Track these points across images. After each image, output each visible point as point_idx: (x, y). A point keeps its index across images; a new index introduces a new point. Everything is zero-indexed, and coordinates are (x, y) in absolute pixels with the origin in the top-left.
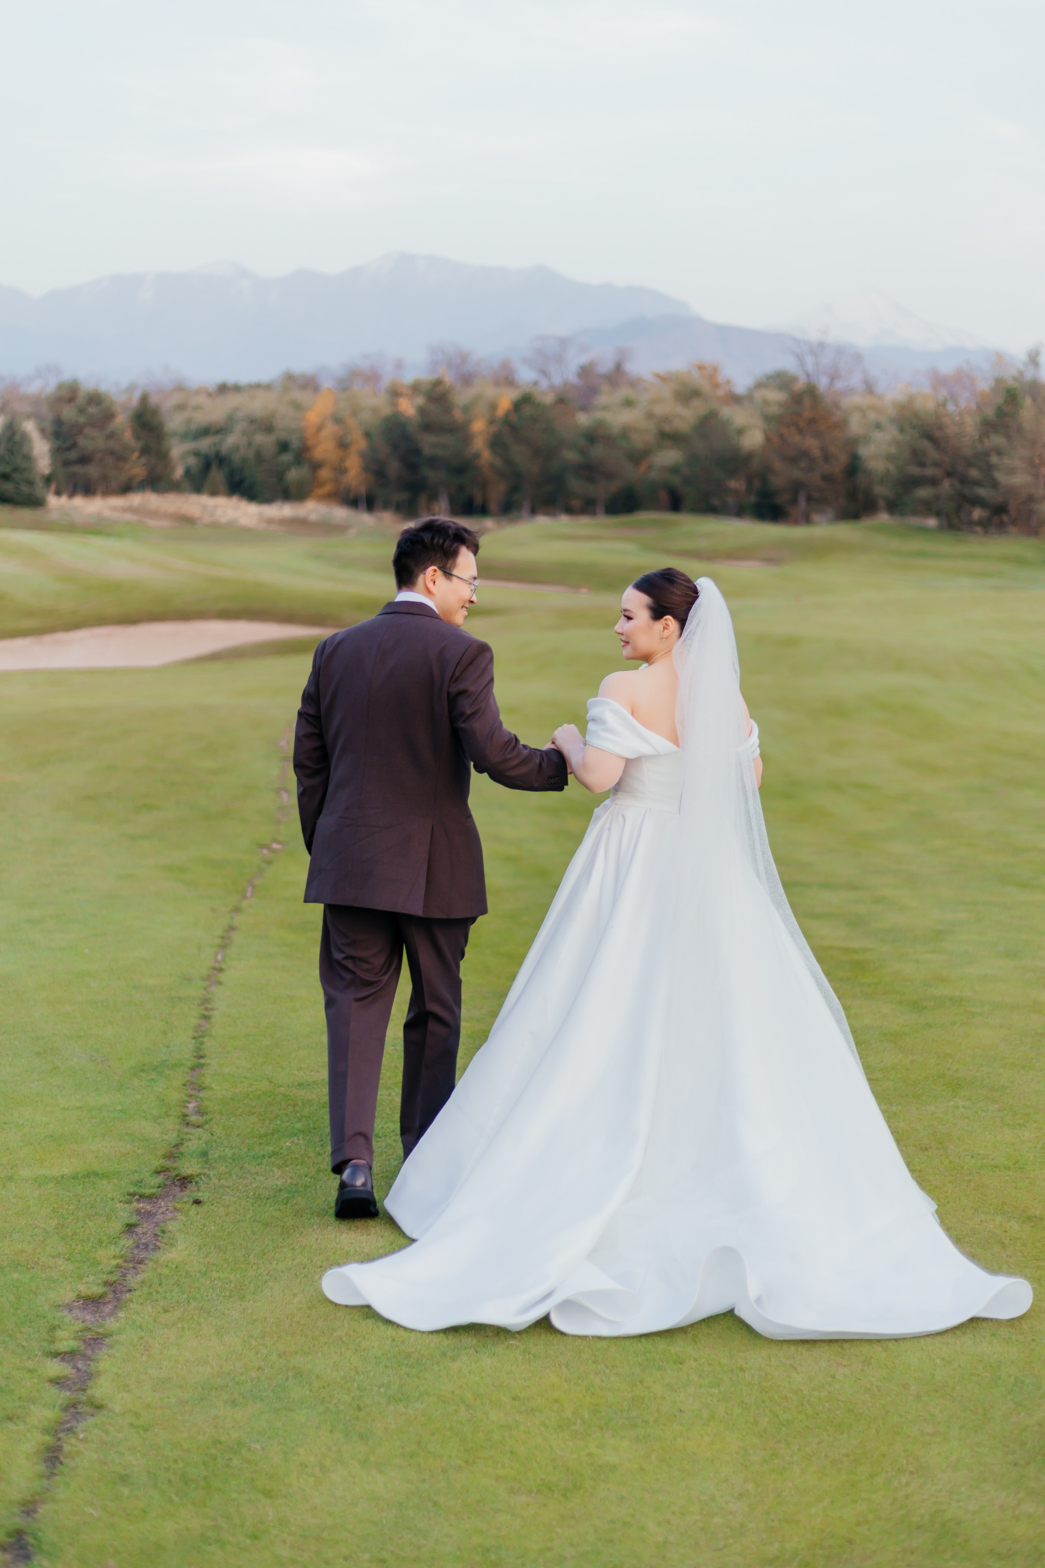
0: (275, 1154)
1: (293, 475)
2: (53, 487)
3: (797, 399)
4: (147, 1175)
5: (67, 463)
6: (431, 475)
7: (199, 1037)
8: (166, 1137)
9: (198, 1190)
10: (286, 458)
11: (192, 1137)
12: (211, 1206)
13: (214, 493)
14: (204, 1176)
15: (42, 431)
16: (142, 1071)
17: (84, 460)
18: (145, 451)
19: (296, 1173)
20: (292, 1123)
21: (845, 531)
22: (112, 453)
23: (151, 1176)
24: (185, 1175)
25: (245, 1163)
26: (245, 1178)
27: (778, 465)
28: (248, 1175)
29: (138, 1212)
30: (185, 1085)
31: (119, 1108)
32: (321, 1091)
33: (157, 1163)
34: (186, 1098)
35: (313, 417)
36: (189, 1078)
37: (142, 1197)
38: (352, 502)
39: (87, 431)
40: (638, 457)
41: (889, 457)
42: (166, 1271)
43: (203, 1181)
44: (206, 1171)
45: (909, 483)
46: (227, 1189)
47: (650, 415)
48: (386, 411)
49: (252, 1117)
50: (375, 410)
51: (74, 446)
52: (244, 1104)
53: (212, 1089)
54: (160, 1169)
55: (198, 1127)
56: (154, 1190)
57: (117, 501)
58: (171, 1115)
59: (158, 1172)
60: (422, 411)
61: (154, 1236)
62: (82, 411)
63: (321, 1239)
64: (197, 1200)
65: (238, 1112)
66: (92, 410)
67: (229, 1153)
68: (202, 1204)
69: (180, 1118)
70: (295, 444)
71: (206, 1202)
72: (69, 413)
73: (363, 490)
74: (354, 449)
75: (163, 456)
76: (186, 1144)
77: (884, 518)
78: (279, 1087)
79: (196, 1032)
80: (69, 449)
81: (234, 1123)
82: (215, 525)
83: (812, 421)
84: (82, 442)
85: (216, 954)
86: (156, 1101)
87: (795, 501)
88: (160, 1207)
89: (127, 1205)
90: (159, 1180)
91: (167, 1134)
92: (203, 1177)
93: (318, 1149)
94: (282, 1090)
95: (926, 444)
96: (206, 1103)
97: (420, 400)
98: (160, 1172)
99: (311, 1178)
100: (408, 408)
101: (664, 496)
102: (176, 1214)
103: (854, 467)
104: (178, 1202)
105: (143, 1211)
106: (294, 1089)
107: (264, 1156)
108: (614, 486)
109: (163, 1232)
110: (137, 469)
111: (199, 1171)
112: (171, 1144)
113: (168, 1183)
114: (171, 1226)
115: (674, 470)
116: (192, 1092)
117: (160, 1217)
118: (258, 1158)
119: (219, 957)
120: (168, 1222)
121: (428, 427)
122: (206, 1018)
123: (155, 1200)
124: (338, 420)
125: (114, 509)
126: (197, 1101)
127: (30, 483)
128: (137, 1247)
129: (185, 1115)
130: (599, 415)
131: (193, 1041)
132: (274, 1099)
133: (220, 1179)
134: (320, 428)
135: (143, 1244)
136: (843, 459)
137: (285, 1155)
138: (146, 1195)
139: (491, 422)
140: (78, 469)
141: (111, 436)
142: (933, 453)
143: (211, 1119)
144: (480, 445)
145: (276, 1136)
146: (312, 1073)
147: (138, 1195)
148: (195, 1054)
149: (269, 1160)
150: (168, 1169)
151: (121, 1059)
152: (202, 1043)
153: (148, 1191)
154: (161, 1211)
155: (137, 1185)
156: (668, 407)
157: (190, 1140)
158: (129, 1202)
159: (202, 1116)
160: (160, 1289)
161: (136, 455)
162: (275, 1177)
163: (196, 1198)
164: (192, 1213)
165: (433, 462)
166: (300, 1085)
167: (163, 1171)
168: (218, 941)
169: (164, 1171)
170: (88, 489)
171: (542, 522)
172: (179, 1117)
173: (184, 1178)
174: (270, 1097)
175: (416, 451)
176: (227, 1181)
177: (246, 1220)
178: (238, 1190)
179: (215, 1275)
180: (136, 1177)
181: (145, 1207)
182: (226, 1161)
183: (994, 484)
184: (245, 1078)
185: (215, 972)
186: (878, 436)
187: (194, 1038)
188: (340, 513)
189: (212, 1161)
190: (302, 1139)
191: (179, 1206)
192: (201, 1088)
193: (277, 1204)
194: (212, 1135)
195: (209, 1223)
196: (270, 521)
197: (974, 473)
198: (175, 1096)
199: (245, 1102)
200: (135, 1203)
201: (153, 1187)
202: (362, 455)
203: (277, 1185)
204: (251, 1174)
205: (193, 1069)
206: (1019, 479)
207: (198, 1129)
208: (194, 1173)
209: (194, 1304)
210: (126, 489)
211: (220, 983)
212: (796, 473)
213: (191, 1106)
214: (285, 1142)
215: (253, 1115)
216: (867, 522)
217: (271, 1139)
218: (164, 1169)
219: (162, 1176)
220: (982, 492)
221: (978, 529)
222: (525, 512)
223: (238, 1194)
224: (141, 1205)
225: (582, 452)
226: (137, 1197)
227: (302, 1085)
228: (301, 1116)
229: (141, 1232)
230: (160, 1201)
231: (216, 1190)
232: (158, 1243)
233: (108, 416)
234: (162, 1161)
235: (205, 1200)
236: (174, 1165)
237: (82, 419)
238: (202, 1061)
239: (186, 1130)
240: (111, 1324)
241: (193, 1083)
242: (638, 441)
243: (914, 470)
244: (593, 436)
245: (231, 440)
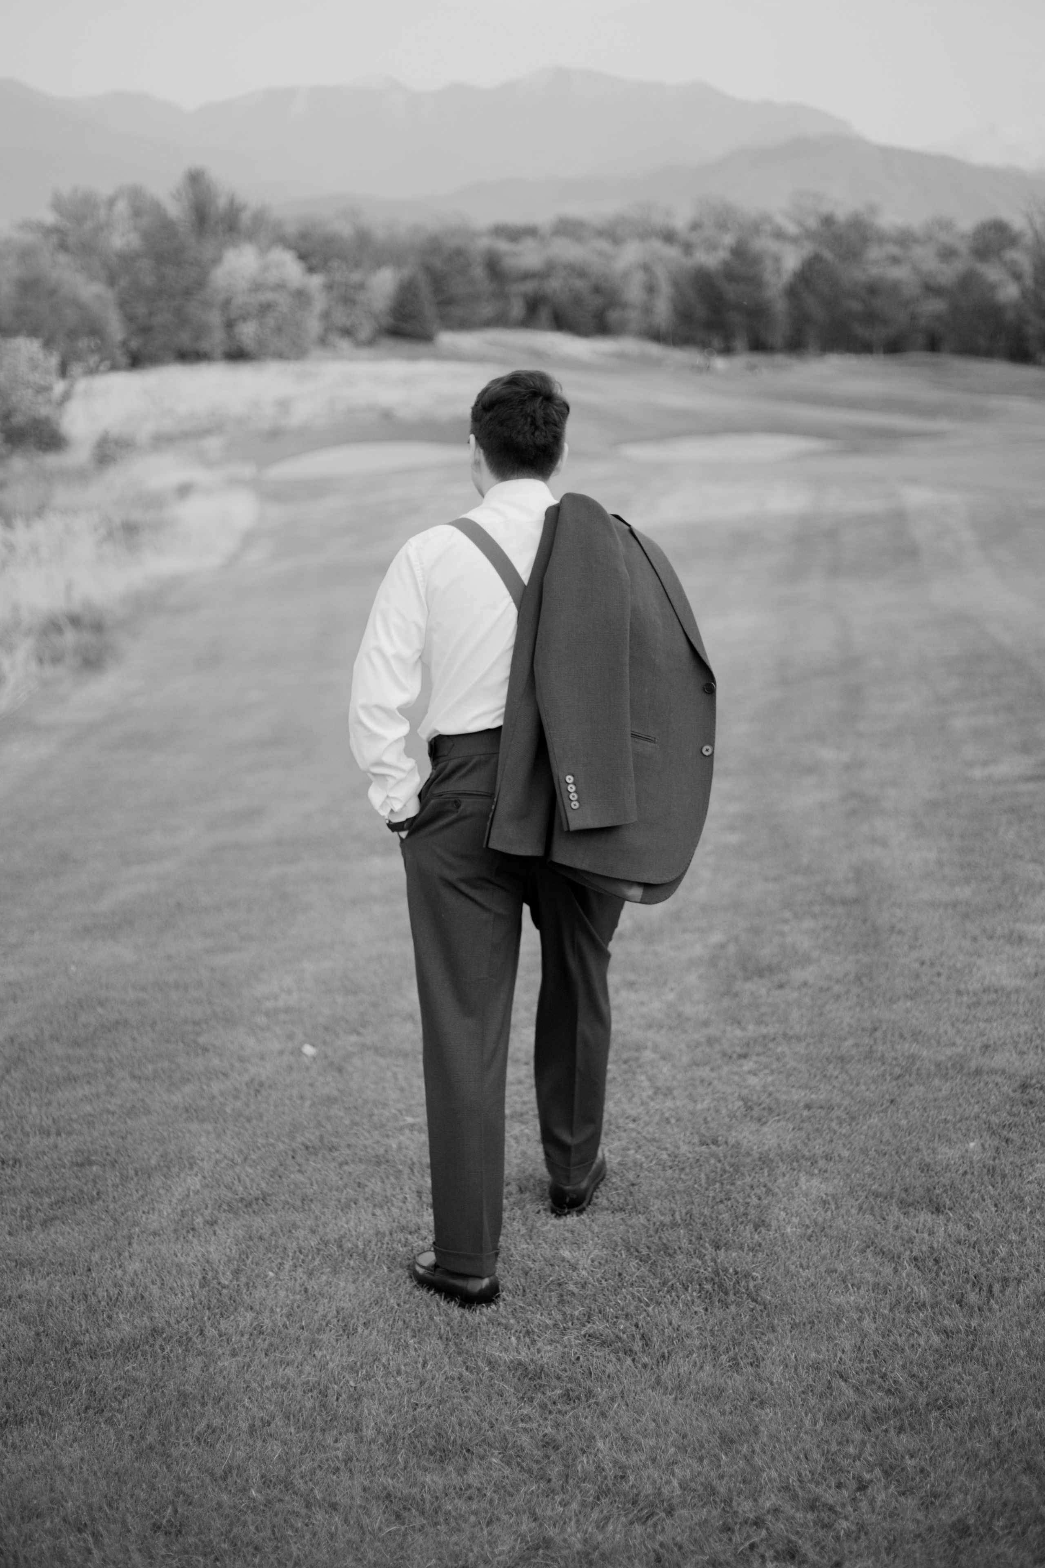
2: (437, 325)
10: (602, 300)
13: (546, 329)
17: (453, 302)
18: (495, 293)
22: (470, 295)
27: (1032, 317)
35: (620, 266)
38: (661, 339)
39: (452, 277)
40: (907, 305)
47: (916, 270)
50: (673, 260)
60: (726, 264)
62: (448, 261)
66: (455, 260)
70: (606, 287)
72: (437, 263)
73: (670, 329)
74: (661, 294)
75: (507, 298)
84: (448, 286)
97: (725, 255)
100: (710, 260)
101: (924, 340)
108: (890, 332)
110: (487, 310)
115: (938, 317)
121: (731, 278)
124: (646, 269)
127: (424, 320)
134: (626, 275)
141: (469, 282)
144: (771, 293)
161: (488, 298)
165: (735, 307)
171: (835, 360)
202: (670, 299)
222: (814, 351)
225: (865, 302)
233: (467, 266)
237: (449, 268)
242: (907, 292)
244: (873, 289)
245: (554, 285)
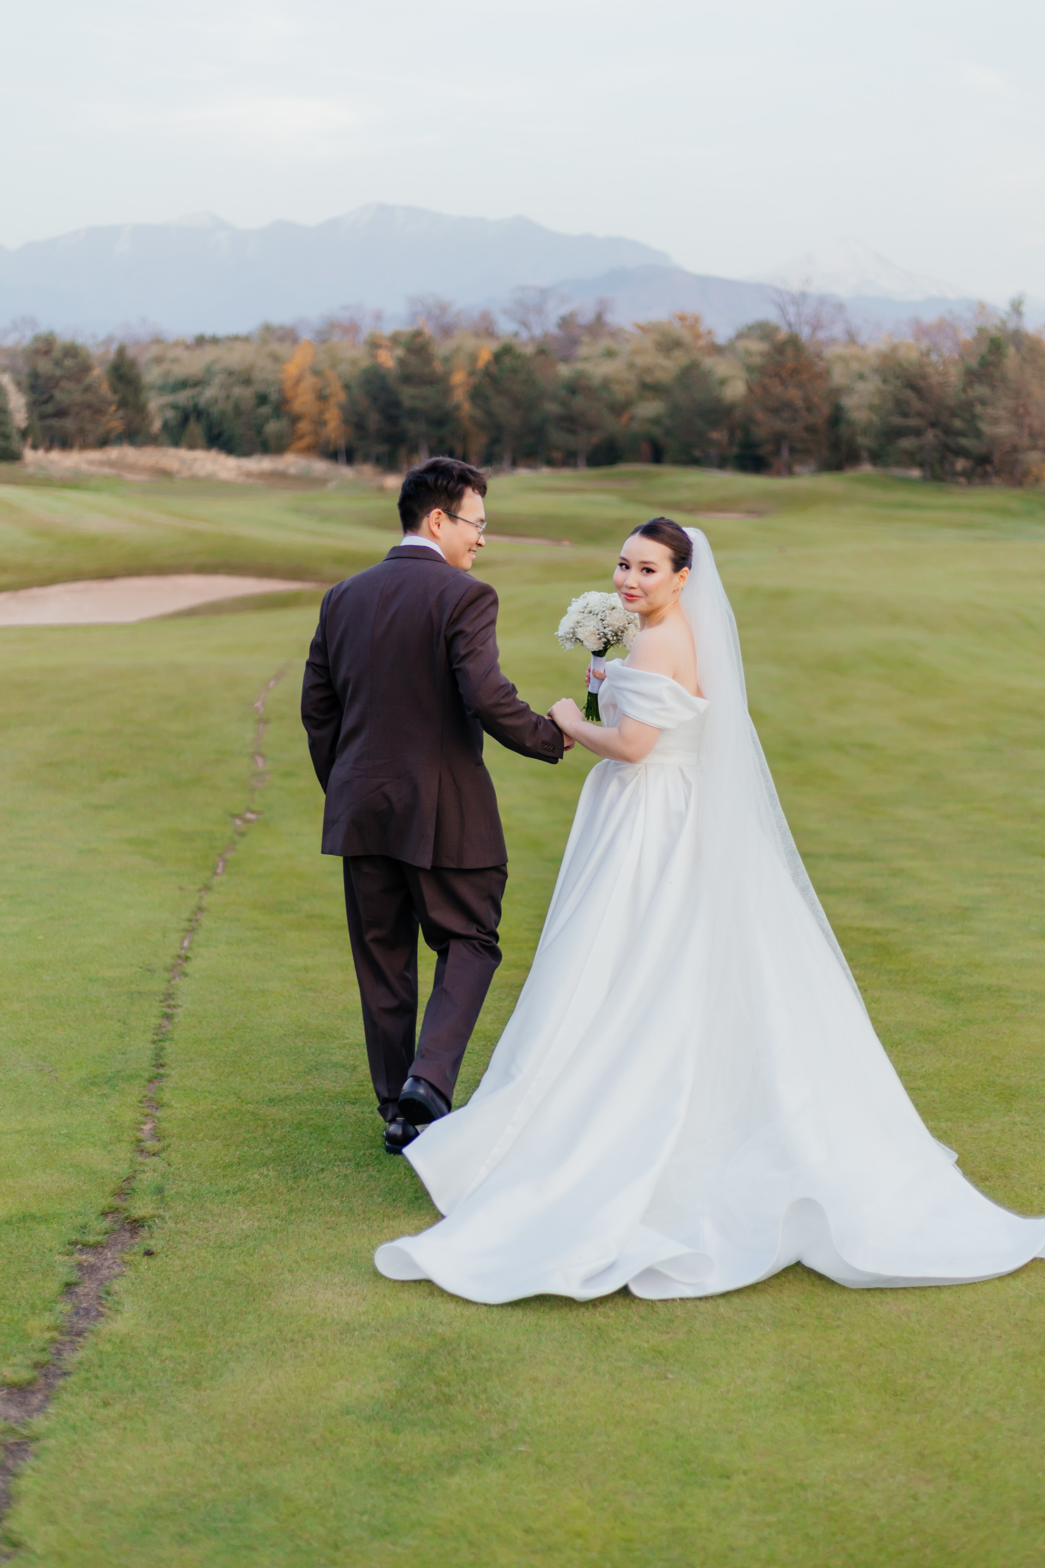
0: (241, 1189)
1: (272, 427)
2: (30, 441)
3: (780, 349)
4: (93, 1217)
5: (43, 417)
6: (413, 428)
7: (160, 1041)
8: (116, 1169)
9: (151, 1237)
10: (265, 410)
11: (146, 1168)
12: (165, 1258)
13: (192, 447)
14: (158, 1218)
15: (19, 384)
16: (94, 1084)
17: (61, 413)
18: (123, 404)
19: (264, 1214)
20: (261, 1149)
21: (828, 482)
22: (89, 406)
23: (97, 1219)
24: (136, 1216)
25: (206, 1201)
26: (205, 1221)
27: (760, 416)
28: (209, 1217)
29: (80, 1266)
30: (141, 1102)
31: (65, 1131)
32: (295, 1108)
33: (105, 1202)
34: (141, 1119)
35: (292, 369)
36: (146, 1093)
37: (86, 1247)
38: (332, 455)
39: (64, 384)
40: (619, 408)
41: (872, 408)
42: (108, 1347)
43: (157, 1225)
44: (161, 1212)
45: (892, 434)
46: (184, 1236)
47: (631, 366)
48: (365, 363)
49: (215, 1142)
50: (354, 362)
51: (51, 398)
52: (207, 1126)
53: (172, 1106)
54: (107, 1210)
55: (154, 1155)
56: (99, 1238)
57: (95, 455)
58: (122, 1141)
59: (105, 1214)
60: (401, 362)
61: (97, 1298)
62: (58, 363)
63: (293, 1302)
64: (149, 1251)
65: (200, 1136)
66: (68, 362)
67: (187, 1188)
68: (153, 1256)
69: (134, 1144)
70: (274, 397)
71: (159, 1253)
72: (44, 366)
73: (342, 443)
74: (333, 401)
75: (141, 409)
76: (139, 1177)
77: (867, 469)
78: (247, 1104)
79: (157, 1034)
80: (46, 402)
81: (195, 1149)
82: (194, 478)
83: (795, 372)
84: (58, 395)
85: (183, 939)
86: (107, 1122)
87: (777, 452)
88: (106, 1259)
89: (67, 1257)
90: (106, 1224)
91: (117, 1165)
92: (157, 1221)
93: (290, 1182)
94: (250, 1107)
95: (909, 394)
96: (165, 1125)
97: (400, 352)
98: (108, 1213)
99: (282, 1221)
100: (388, 359)
101: (645, 448)
102: (124, 1269)
103: (837, 417)
104: (127, 1253)
105: (86, 1264)
106: (264, 1106)
107: (228, 1192)
108: (595, 439)
109: (108, 1293)
110: (114, 422)
111: (152, 1212)
112: (121, 1178)
113: (116, 1227)
114: (118, 1286)
115: (656, 421)
116: (147, 1111)
117: (105, 1272)
118: (221, 1194)
119: (186, 944)
120: (114, 1280)
121: (407, 379)
122: (168, 1017)
123: (100, 1250)
124: (317, 372)
125: (91, 463)
126: (154, 1122)
127: (6, 437)
128: (77, 1313)
129: (140, 1141)
130: (580, 366)
131: (153, 1046)
132: (241, 1120)
133: (176, 1223)
134: (298, 381)
135: (84, 1309)
136: (826, 410)
137: (252, 1191)
138: (90, 1243)
139: (472, 373)
140: (54, 422)
141: (88, 389)
142: (916, 404)
143: (169, 1146)
144: (460, 396)
145: (243, 1166)
146: (285, 1086)
147: (81, 1244)
148: (154, 1063)
149: (234, 1197)
150: (117, 1209)
151: (71, 1069)
152: (162, 1049)
153: (92, 1239)
154: (106, 1264)
155: (80, 1231)
156: (651, 359)
157: (144, 1172)
158: (69, 1254)
159: (159, 1141)
160: (100, 1373)
161: (113, 408)
162: (241, 1220)
163: (148, 1248)
164: (143, 1267)
165: (413, 414)
166: (271, 1100)
167: (110, 1212)
168: (185, 925)
169: (112, 1213)
170: (65, 443)
171: (524, 474)
172: (132, 1143)
173: (136, 1221)
174: (237, 1116)
175: (397, 404)
176: (185, 1224)
177: (206, 1277)
178: (197, 1237)
179: (166, 1352)
180: (80, 1221)
181: (88, 1260)
182: (185, 1198)
183: (978, 434)
184: (210, 1092)
185: (180, 961)
186: (861, 386)
187: (154, 1042)
188: (320, 466)
189: (168, 1199)
190: (272, 1171)
191: (127, 1258)
192: (159, 1105)
193: (242, 1256)
194: (169, 1165)
195: (162, 1281)
196: (249, 474)
197: (958, 424)
198: (129, 1116)
199: (208, 1123)
200: (76, 1255)
201: (99, 1234)
202: (342, 408)
203: (243, 1230)
204: (213, 1215)
205: (150, 1081)
206: (1004, 430)
207: (153, 1157)
208: (148, 1215)
209: (139, 1393)
210: (103, 443)
211: (185, 975)
212: (778, 424)
213: (147, 1127)
214: (253, 1174)
215: (217, 1139)
216: (850, 474)
217: (237, 1171)
218: (112, 1210)
219: (109, 1218)
220: (964, 442)
221: (962, 480)
222: (506, 464)
223: (197, 1241)
224: (84, 1257)
225: (564, 404)
226: (79, 1246)
227: (274, 1100)
228: (272, 1140)
229: (82, 1293)
230: (106, 1251)
231: (171, 1237)
232: (101, 1309)
233: (85, 368)
234: (110, 1199)
235: (159, 1251)
236: (125, 1205)
237: (58, 372)
238: (162, 1071)
239: (140, 1159)
240: (39, 1423)
241: (151, 1100)
242: (619, 393)
243: (897, 421)
244: (574, 387)
245: (209, 393)
